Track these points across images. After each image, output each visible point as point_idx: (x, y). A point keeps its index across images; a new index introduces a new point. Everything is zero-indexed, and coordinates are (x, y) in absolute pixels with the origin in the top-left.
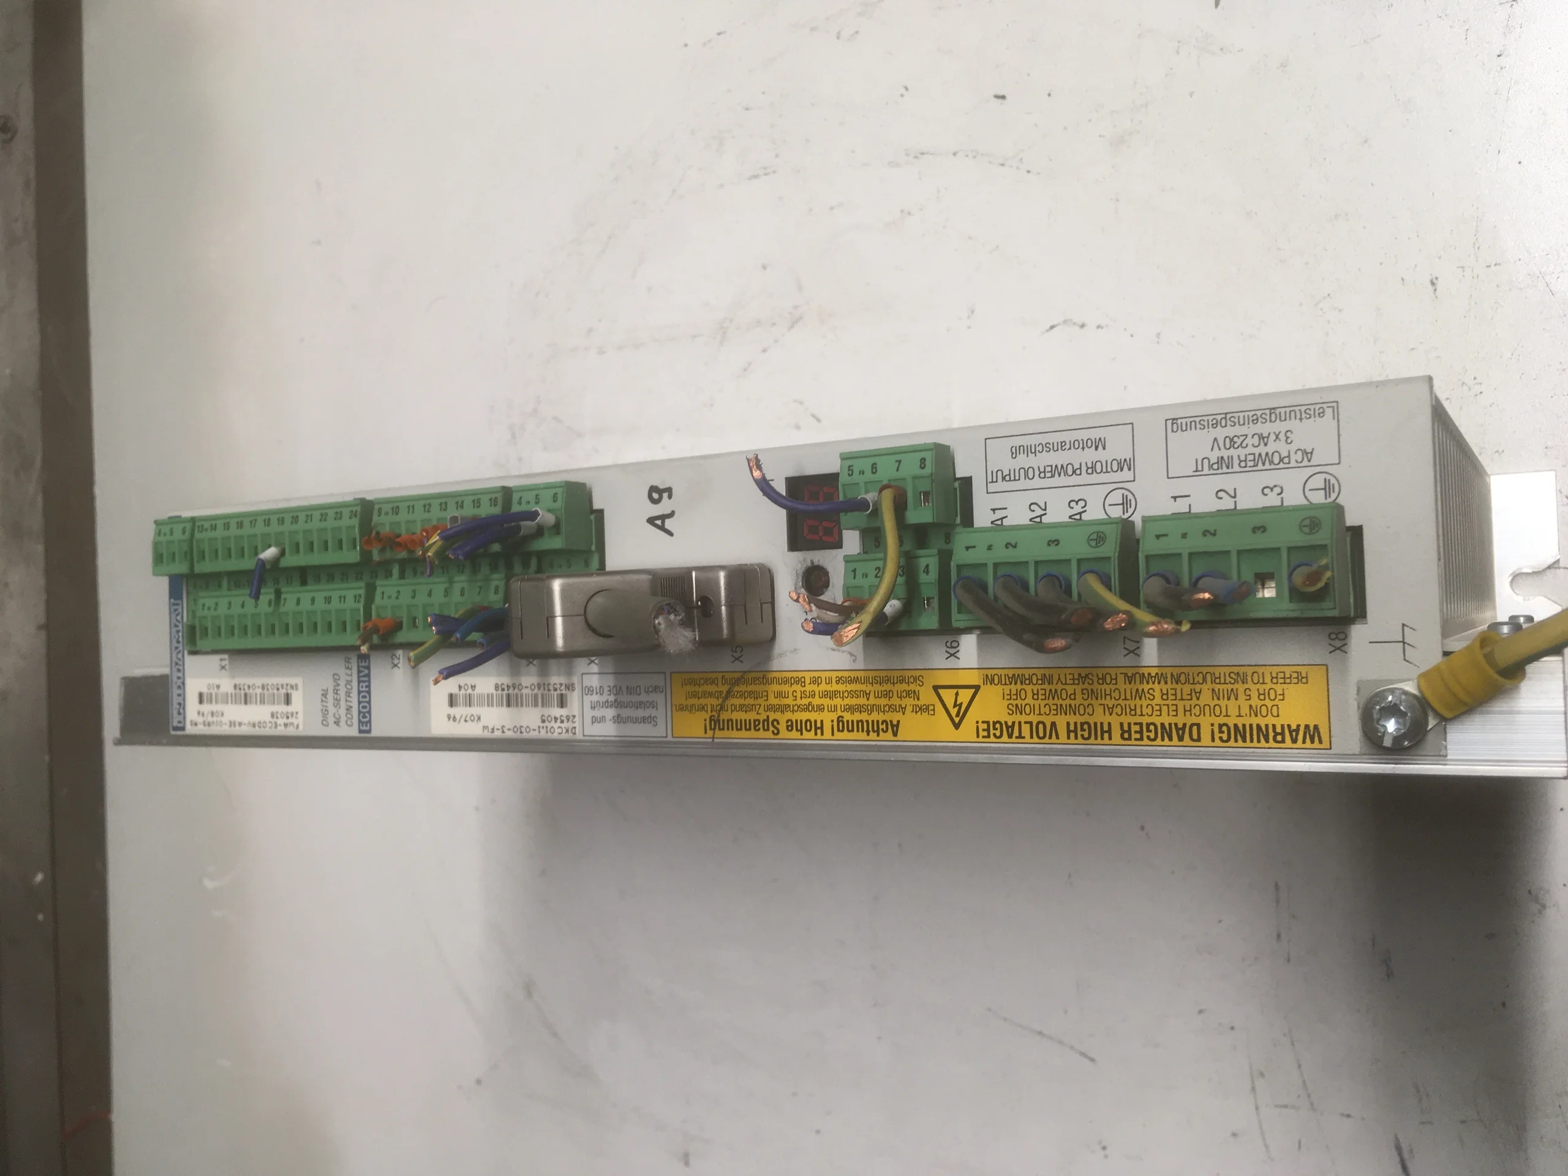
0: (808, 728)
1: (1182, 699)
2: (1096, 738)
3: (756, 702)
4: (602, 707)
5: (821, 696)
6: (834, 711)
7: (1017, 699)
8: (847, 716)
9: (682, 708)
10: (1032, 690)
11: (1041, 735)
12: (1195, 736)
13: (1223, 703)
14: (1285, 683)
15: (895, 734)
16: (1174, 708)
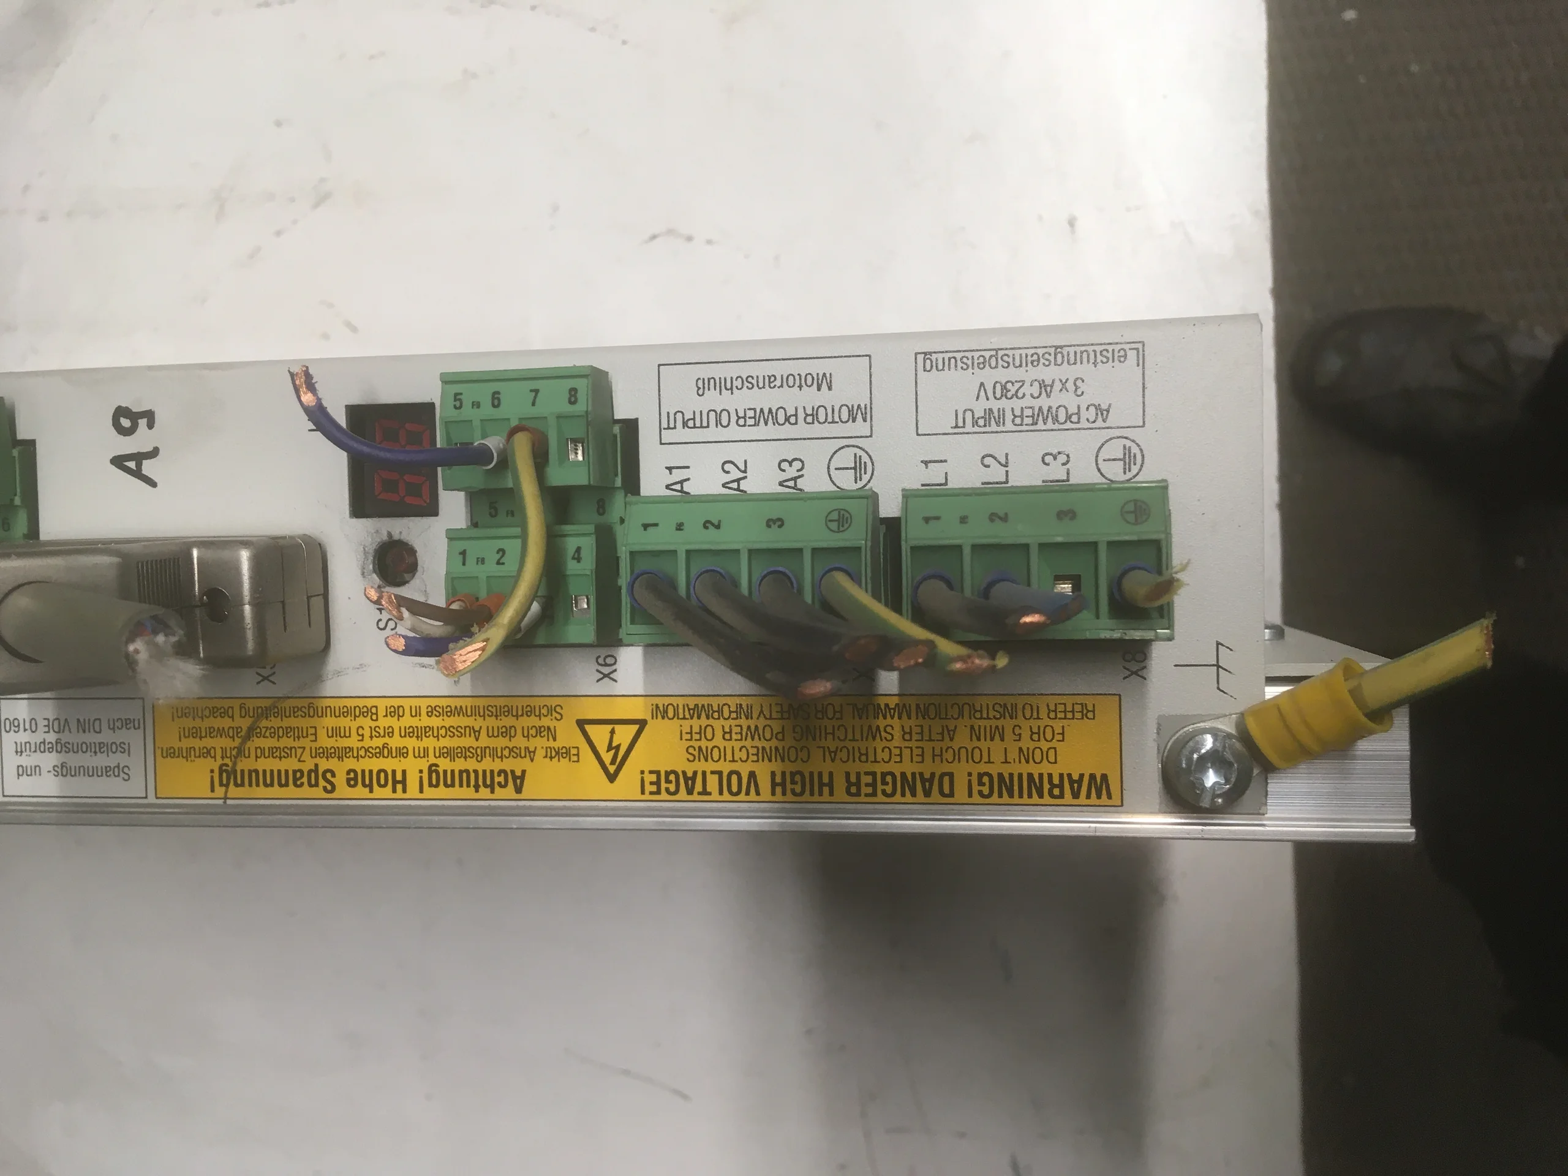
0: (382, 782)
1: (930, 740)
2: (812, 794)
3: (296, 744)
4: (35, 751)
5: (403, 735)
6: (424, 757)
7: (700, 740)
8: (444, 764)
9: (171, 753)
10: (723, 727)
11: (735, 789)
12: (947, 790)
13: (984, 745)
14: (1065, 718)
15: (519, 790)
16: (919, 751)
